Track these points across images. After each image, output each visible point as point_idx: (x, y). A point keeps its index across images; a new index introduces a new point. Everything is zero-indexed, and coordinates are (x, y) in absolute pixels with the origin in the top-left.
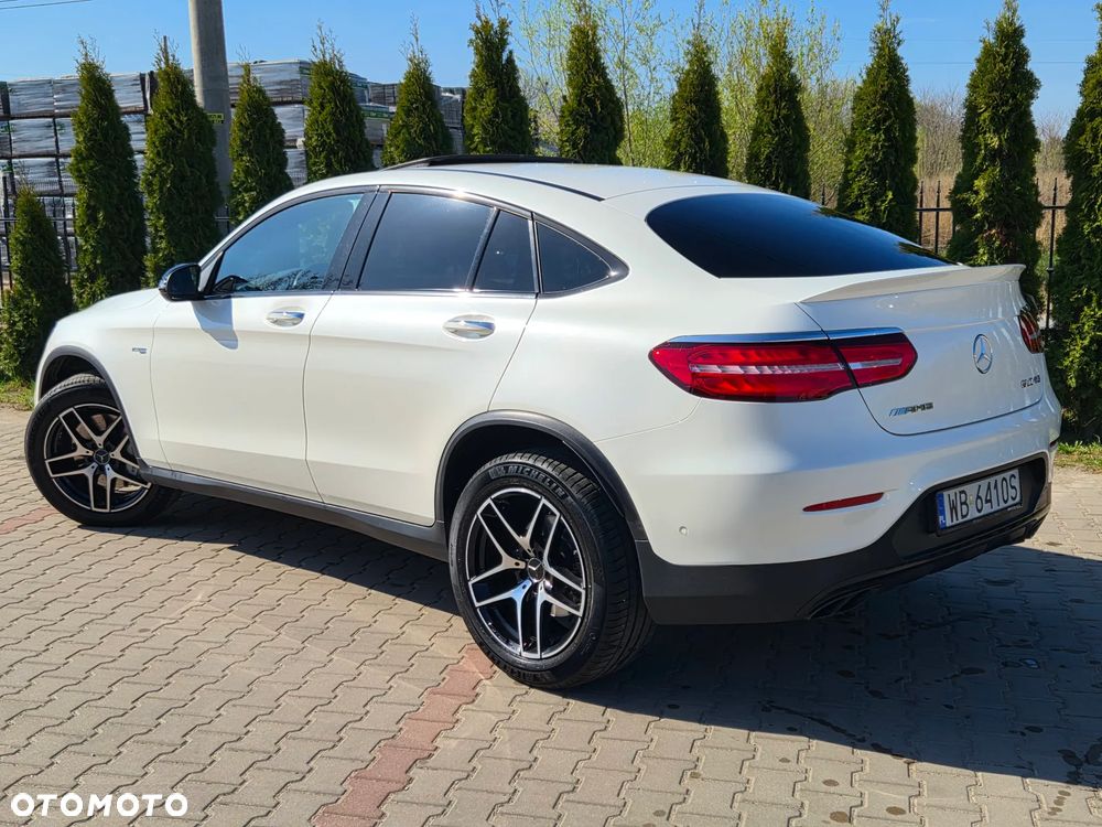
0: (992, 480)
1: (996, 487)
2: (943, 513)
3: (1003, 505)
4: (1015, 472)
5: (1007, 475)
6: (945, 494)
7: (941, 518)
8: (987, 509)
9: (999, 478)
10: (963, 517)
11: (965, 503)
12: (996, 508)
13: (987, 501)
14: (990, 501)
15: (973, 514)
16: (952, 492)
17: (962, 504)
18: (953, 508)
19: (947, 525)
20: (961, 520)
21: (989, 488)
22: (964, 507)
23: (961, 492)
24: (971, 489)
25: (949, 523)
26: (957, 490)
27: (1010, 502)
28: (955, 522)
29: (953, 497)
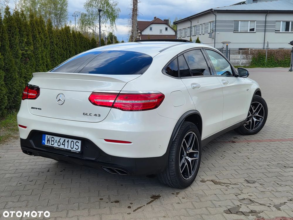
0: (67, 140)
1: (68, 141)
2: (45, 140)
3: (70, 148)
4: (80, 142)
5: (75, 141)
6: (46, 136)
7: (43, 141)
8: (62, 147)
9: (70, 140)
10: (51, 144)
11: (53, 141)
12: (66, 148)
13: (62, 144)
14: (64, 145)
15: (56, 145)
16: (49, 136)
17: (52, 141)
18: (48, 140)
19: (45, 144)
20: (50, 145)
21: (65, 141)
22: (52, 142)
23: (52, 137)
24: (57, 138)
25: (46, 144)
26: (51, 136)
27: (74, 149)
28: (48, 144)
29: (49, 137)
